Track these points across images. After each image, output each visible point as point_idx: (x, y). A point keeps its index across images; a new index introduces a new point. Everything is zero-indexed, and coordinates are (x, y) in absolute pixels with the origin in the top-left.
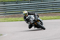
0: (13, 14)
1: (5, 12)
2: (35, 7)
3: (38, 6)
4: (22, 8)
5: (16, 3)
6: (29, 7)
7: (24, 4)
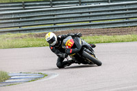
0: (72, 29)
1: (55, 24)
2: (121, 12)
3: (129, 9)
4: (91, 14)
5: (78, 3)
6: (108, 11)
7: (98, 5)
